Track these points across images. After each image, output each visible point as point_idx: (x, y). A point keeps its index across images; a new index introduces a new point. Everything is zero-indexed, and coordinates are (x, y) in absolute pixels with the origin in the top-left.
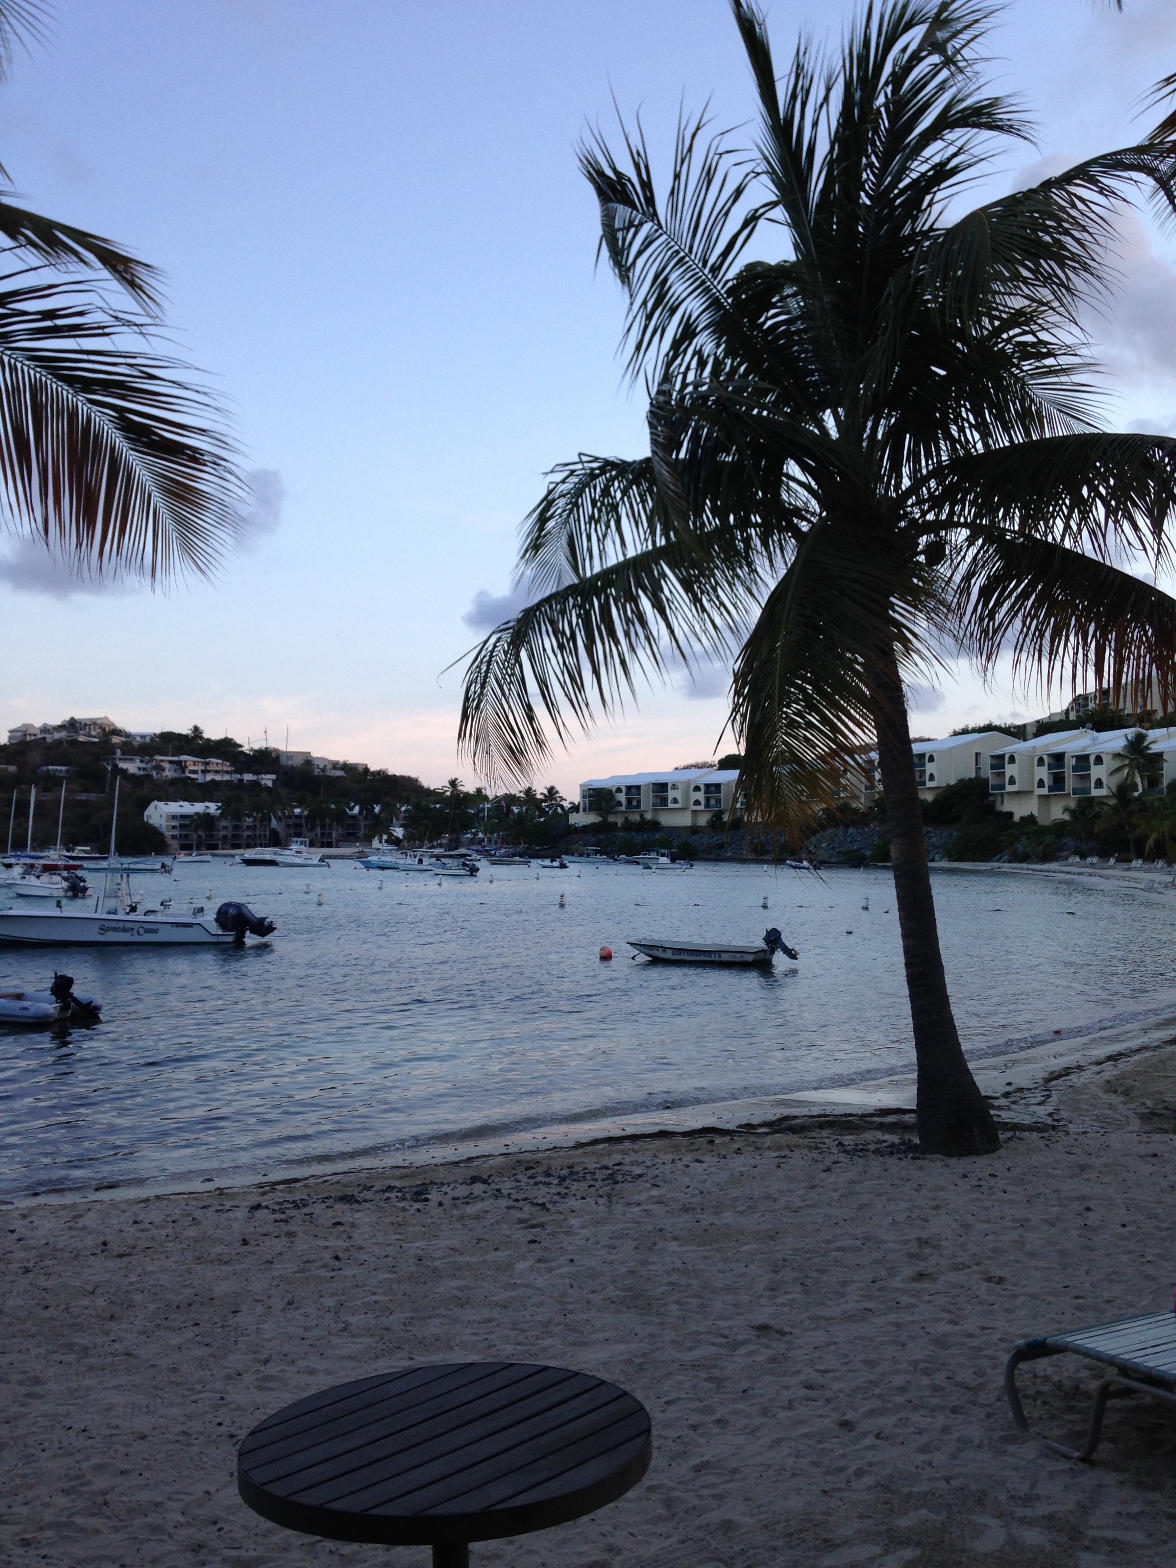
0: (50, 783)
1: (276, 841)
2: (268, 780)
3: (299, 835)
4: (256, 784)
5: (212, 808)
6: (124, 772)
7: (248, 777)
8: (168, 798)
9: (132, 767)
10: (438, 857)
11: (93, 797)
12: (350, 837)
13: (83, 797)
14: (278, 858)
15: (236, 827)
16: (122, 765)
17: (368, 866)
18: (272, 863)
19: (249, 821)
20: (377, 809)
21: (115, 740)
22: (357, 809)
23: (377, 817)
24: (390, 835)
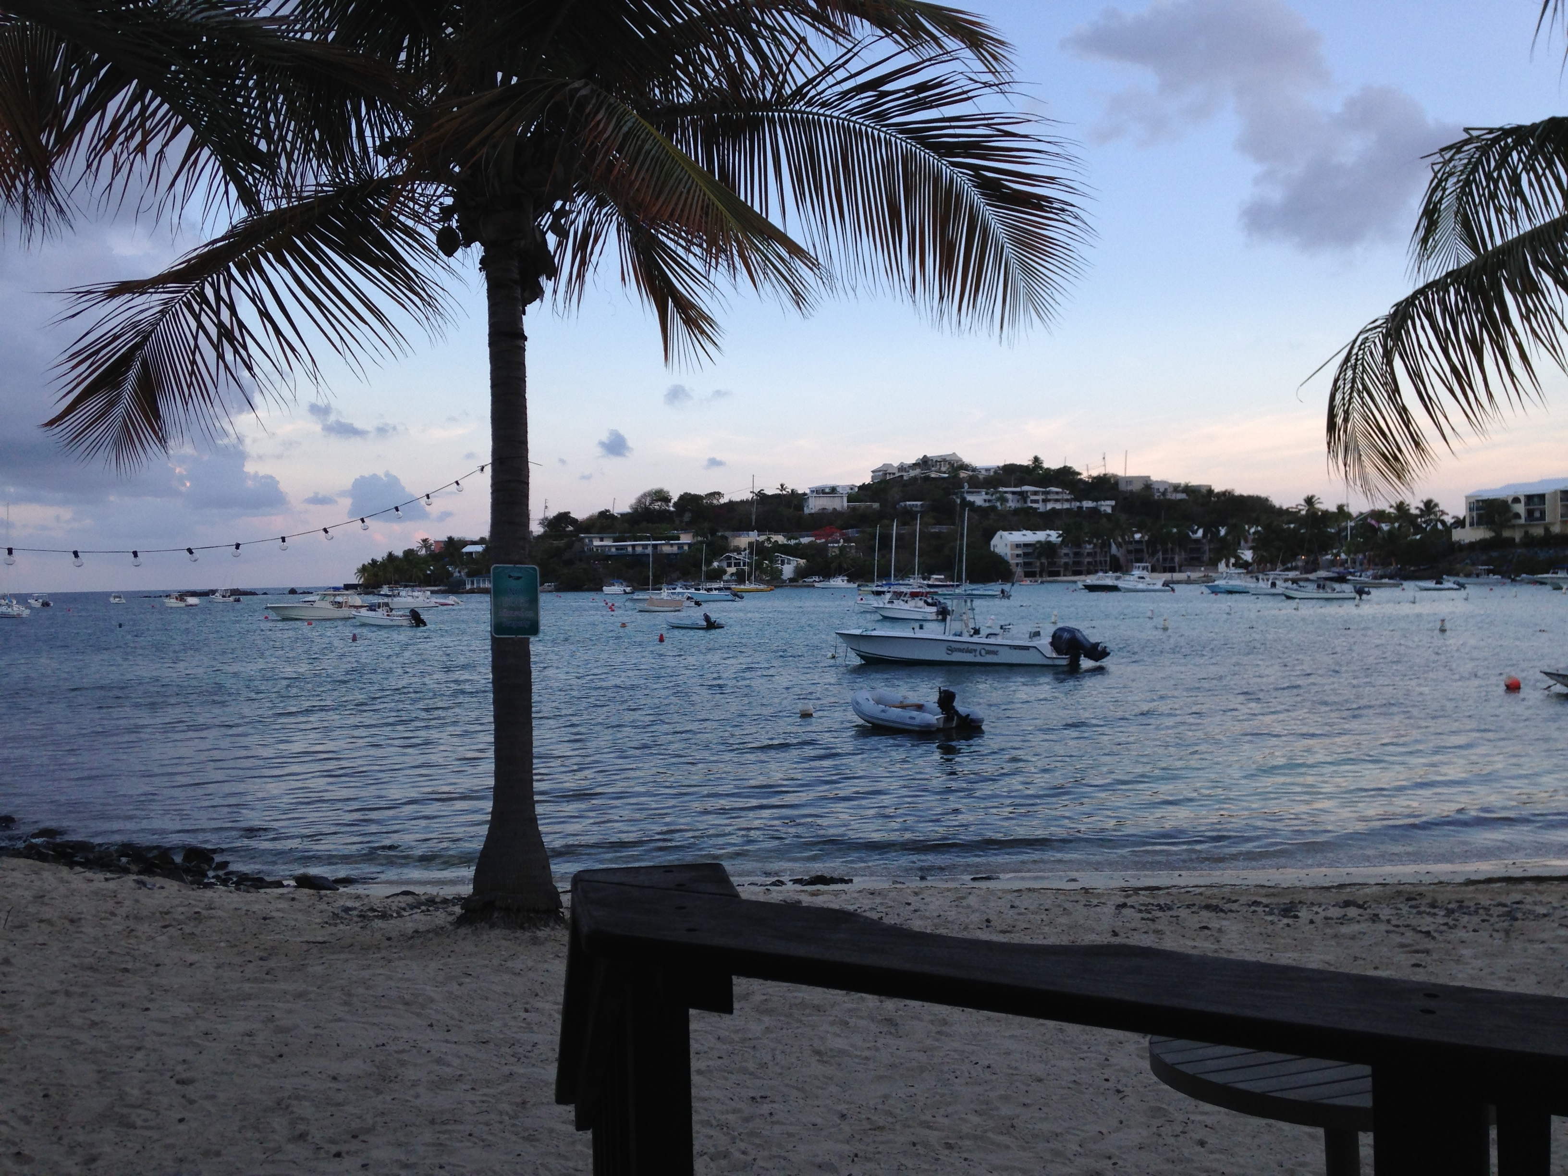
0: (908, 517)
1: (1117, 567)
2: (1107, 506)
3: (1140, 560)
4: (1095, 511)
5: (1053, 536)
6: (972, 504)
7: (1087, 504)
8: (1011, 528)
9: (978, 499)
10: (1294, 581)
11: (944, 529)
12: (1194, 560)
13: (936, 529)
14: (1120, 584)
15: (1076, 554)
16: (970, 498)
17: (1215, 591)
18: (1114, 589)
19: (1089, 547)
20: (1223, 532)
21: (963, 474)
22: (1200, 533)
23: (1224, 539)
24: (1238, 558)
